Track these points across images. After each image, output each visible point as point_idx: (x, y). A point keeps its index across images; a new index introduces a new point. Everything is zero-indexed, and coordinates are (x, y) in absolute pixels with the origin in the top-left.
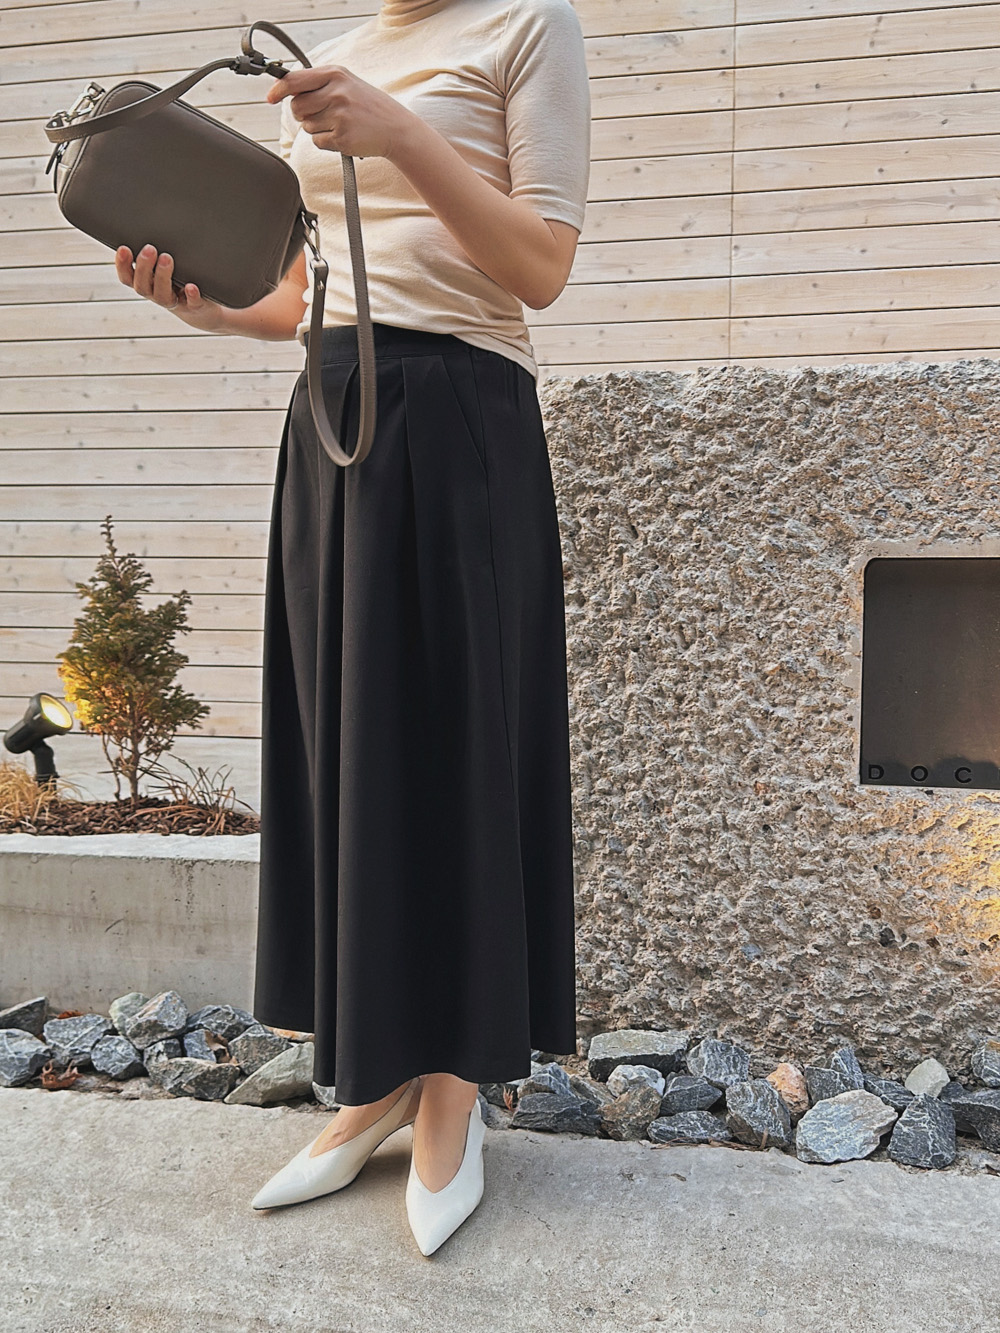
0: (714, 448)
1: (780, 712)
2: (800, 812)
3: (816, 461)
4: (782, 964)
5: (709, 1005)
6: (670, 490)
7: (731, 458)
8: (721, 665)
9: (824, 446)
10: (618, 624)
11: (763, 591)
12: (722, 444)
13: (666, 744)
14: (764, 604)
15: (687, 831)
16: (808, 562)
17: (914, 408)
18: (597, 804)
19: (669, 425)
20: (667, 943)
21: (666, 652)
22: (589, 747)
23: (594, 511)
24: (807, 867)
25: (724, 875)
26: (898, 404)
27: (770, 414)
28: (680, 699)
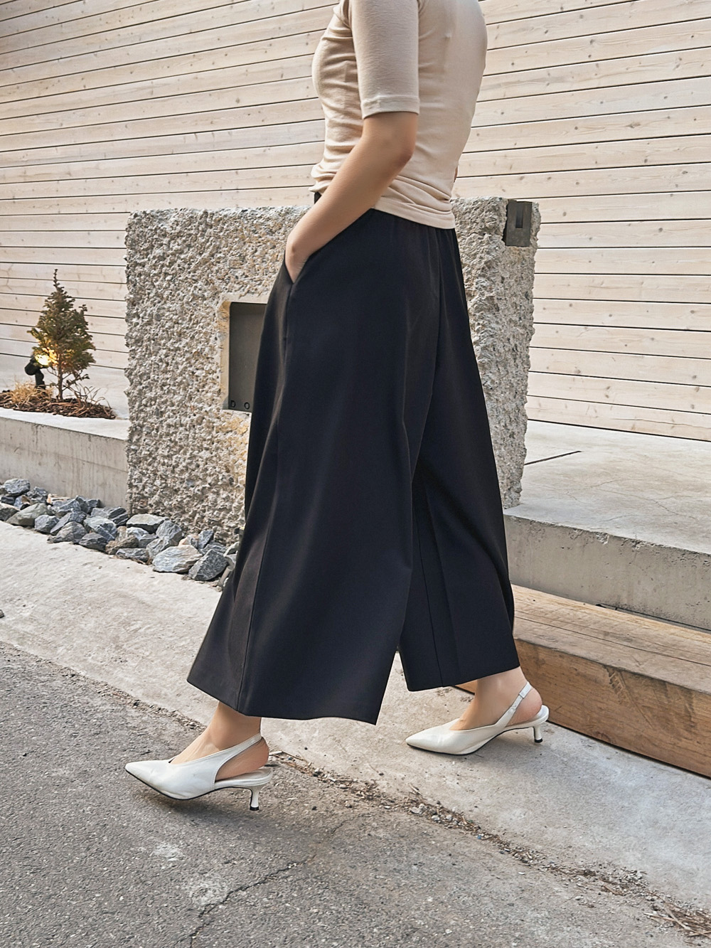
0: (176, 247)
1: (198, 373)
2: (204, 420)
3: (206, 255)
4: (198, 490)
5: (178, 507)
6: (163, 266)
7: (182, 253)
8: (178, 349)
9: (208, 247)
10: (148, 328)
11: (192, 315)
12: (178, 245)
13: (164, 385)
14: (192, 322)
15: (169, 426)
16: (205, 302)
17: (237, 230)
18: (142, 410)
19: (163, 235)
20: (164, 477)
21: (163, 342)
22: (141, 384)
23: (140, 275)
24: (205, 446)
25: (181, 447)
26: (232, 228)
27: (192, 232)
28: (167, 364)
